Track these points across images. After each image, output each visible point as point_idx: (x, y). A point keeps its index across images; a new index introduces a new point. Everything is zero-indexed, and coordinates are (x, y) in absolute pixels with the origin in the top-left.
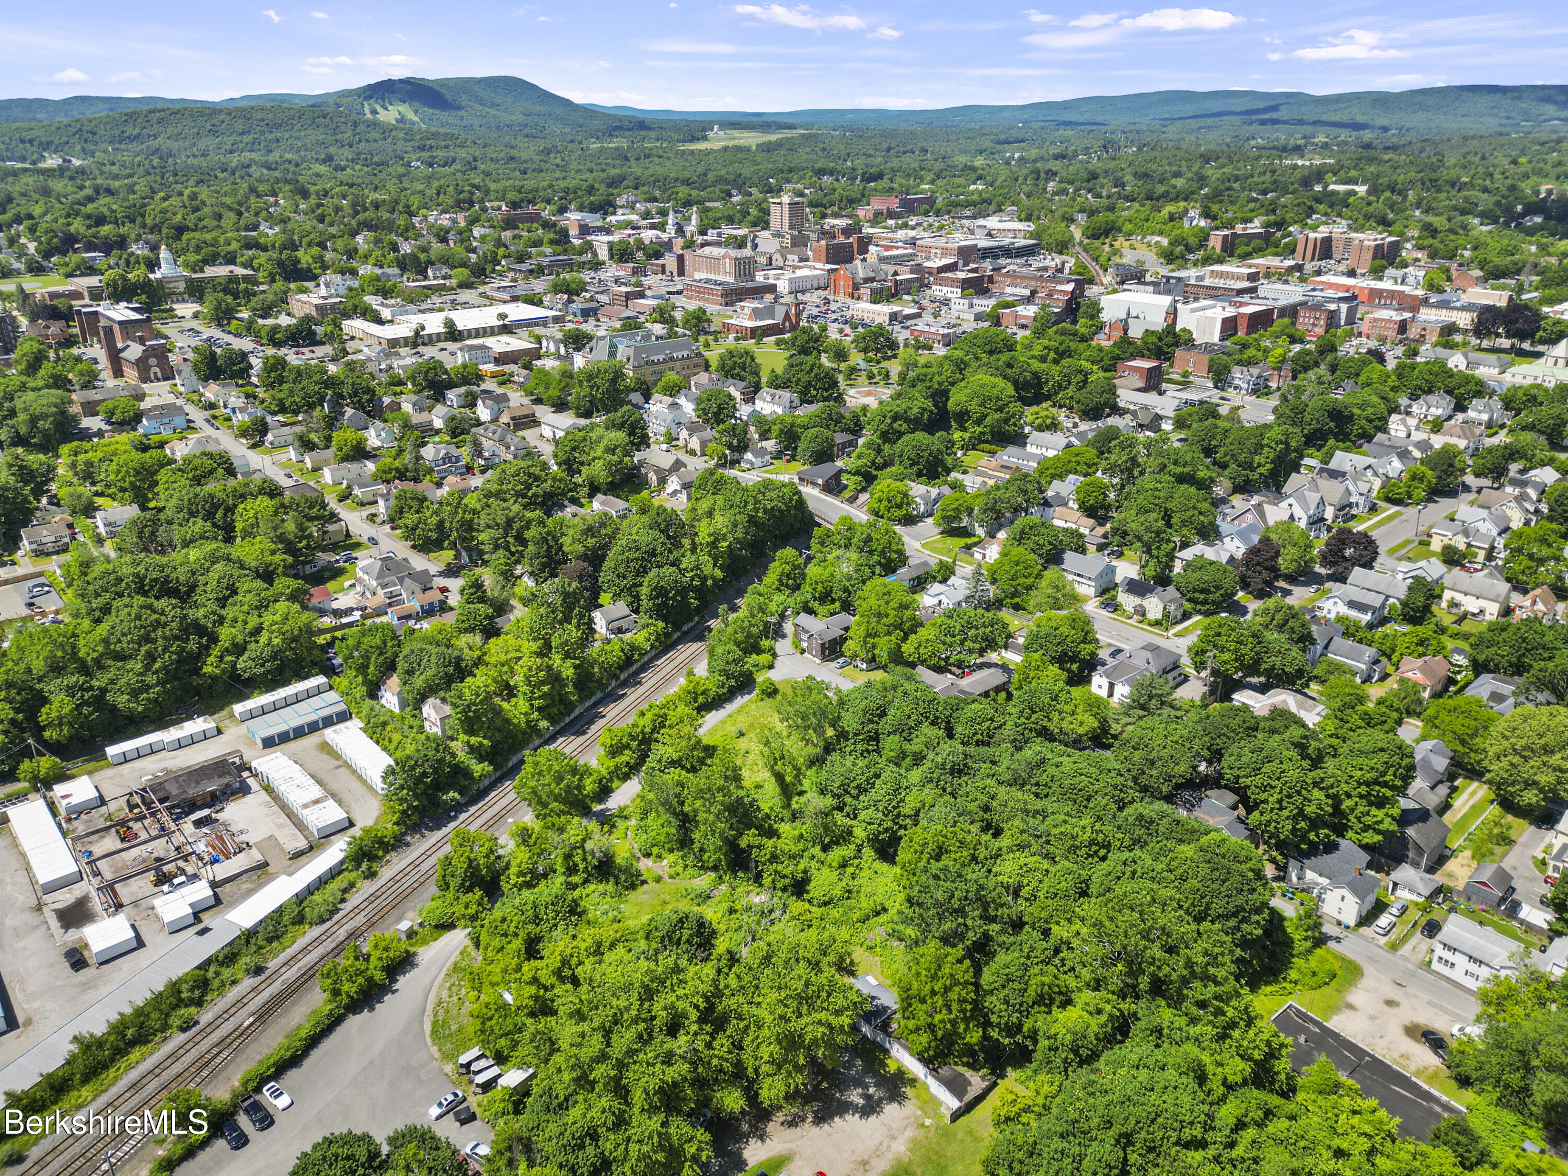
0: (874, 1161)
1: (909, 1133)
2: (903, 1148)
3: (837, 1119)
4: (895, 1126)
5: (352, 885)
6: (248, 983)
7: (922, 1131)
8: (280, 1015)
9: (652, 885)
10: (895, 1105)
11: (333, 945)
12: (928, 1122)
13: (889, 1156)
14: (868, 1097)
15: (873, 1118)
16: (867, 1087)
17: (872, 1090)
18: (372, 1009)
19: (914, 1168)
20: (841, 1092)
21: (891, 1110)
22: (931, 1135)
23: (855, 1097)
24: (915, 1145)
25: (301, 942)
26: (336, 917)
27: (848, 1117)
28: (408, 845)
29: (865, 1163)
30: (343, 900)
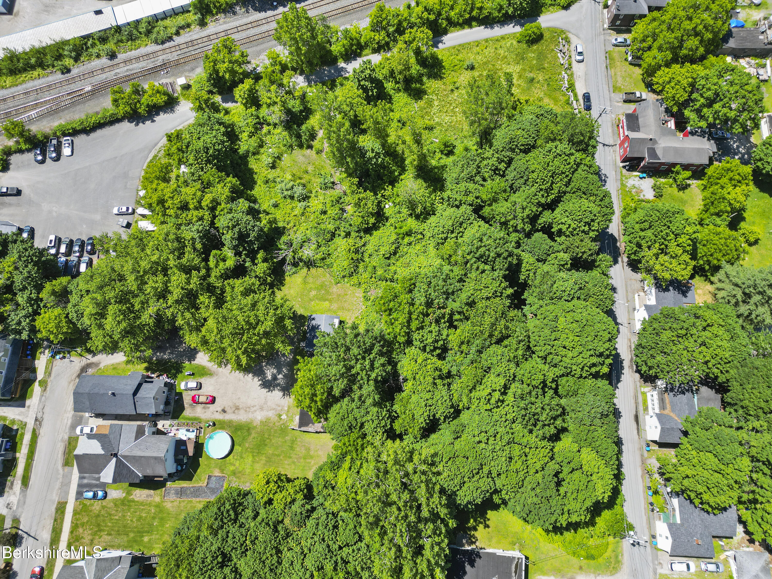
0: (242, 412)
1: (271, 414)
2: (259, 418)
3: (250, 375)
4: (269, 404)
5: (188, 26)
6: (104, 61)
7: (277, 418)
8: (102, 95)
9: (314, 152)
10: (281, 394)
11: (151, 66)
12: (284, 417)
13: (250, 416)
14: (275, 378)
15: (265, 390)
16: (279, 373)
17: (280, 376)
18: (137, 125)
19: (253, 432)
20: (267, 364)
21: (277, 394)
22: (277, 424)
23: (269, 373)
24: (265, 423)
25: (143, 50)
26: (167, 45)
27: (256, 379)
28: (235, 13)
29: (237, 408)
30: (178, 33)
